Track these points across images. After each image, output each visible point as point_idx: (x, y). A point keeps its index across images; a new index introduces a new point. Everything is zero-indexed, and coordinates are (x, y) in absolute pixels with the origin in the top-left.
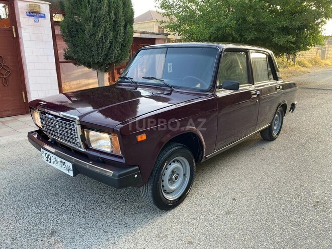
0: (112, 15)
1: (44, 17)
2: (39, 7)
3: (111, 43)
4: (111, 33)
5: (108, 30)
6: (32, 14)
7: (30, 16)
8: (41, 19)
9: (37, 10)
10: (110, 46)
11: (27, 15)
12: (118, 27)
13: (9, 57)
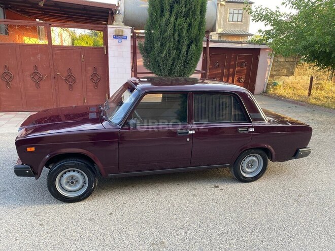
0: (176, 36)
1: (126, 39)
2: (122, 31)
3: (174, 60)
4: (174, 52)
5: (171, 49)
6: (117, 37)
7: (115, 38)
8: (123, 40)
9: (120, 34)
10: (173, 63)
11: (114, 38)
12: (182, 46)
13: (100, 68)
